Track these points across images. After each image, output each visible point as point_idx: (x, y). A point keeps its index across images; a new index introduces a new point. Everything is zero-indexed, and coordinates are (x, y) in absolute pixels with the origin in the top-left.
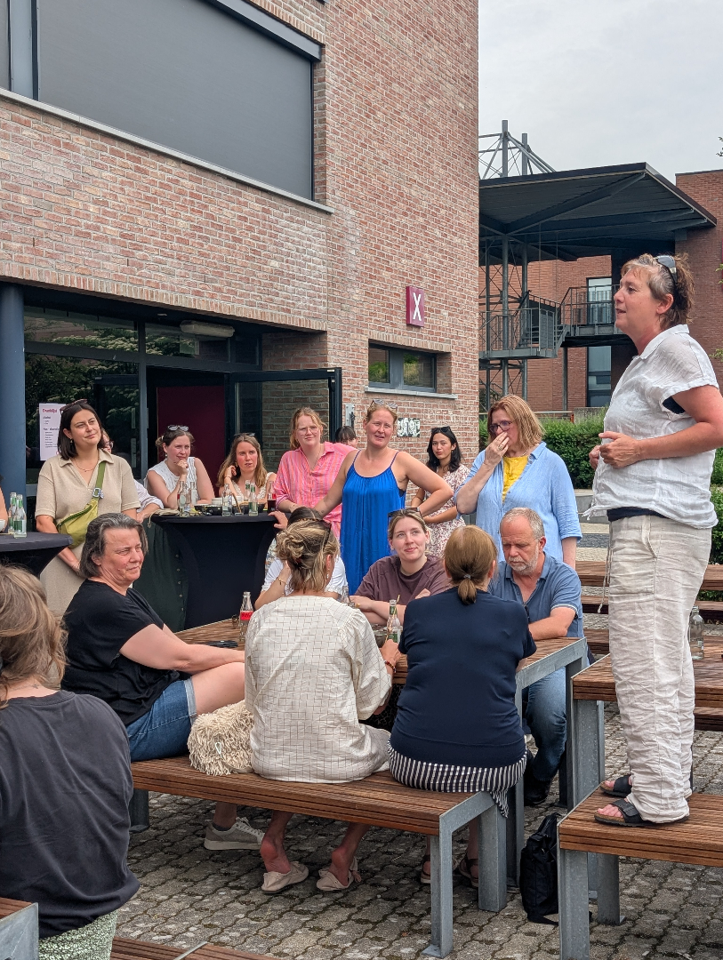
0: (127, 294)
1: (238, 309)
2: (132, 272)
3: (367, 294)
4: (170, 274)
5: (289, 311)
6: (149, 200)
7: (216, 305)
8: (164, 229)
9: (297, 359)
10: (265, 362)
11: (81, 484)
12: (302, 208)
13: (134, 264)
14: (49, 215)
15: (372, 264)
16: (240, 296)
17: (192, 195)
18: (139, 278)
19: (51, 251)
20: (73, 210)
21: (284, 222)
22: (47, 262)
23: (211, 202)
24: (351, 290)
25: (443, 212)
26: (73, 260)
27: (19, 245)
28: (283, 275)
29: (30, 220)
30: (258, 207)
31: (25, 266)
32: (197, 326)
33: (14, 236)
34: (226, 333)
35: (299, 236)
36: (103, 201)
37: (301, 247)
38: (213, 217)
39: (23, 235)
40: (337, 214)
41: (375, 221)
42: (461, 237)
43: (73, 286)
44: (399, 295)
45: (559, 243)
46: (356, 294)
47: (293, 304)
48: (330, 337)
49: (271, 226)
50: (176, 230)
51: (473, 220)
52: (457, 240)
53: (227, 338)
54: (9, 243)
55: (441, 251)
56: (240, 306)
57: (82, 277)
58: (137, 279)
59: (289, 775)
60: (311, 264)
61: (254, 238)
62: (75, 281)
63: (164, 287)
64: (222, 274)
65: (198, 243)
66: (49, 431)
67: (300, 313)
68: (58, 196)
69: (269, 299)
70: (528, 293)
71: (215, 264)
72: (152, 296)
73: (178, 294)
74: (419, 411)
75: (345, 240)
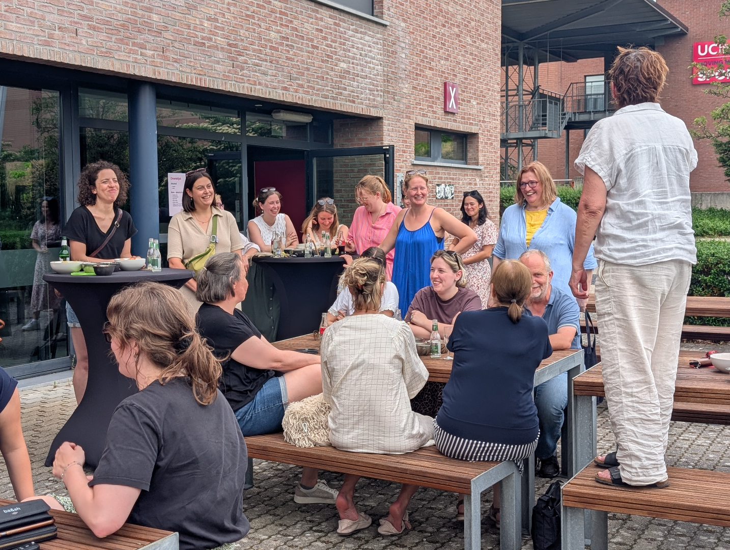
0: (232, 90)
1: (315, 101)
2: (236, 73)
3: (414, 88)
4: (265, 74)
5: (354, 102)
6: (249, 17)
7: (299, 98)
8: (260, 39)
9: (360, 139)
10: (335, 142)
11: (201, 232)
12: (364, 22)
13: (238, 66)
14: (174, 29)
15: (418, 65)
16: (317, 90)
17: (281, 13)
18: (242, 77)
19: (176, 57)
20: (192, 25)
21: (350, 33)
22: (173, 65)
23: (295, 18)
24: (402, 85)
25: (473, 23)
26: (192, 64)
27: (152, 52)
28: (350, 74)
29: (161, 33)
30: (331, 21)
31: (156, 68)
32: (285, 114)
33: (148, 46)
34: (306, 119)
35: (361, 44)
36: (214, 18)
37: (363, 52)
38: (296, 30)
39: (155, 45)
40: (391, 26)
41: (421, 31)
42: (487, 43)
43: (192, 84)
44: (439, 89)
45: (563, 48)
46: (406, 88)
47: (358, 96)
48: (385, 122)
49: (340, 36)
50: (269, 40)
51: (496, 30)
52: (484, 46)
53: (307, 123)
54: (144, 51)
55: (471, 54)
56: (318, 98)
57: (199, 77)
58: (240, 78)
59: (357, 448)
60: (371, 65)
61: (327, 45)
62: (194, 80)
63: (260, 84)
64: (304, 73)
65: (285, 50)
66: (175, 194)
67: (362, 103)
68: (181, 15)
69: (338, 92)
70: (538, 87)
71: (298, 66)
72: (251, 91)
73: (271, 90)
74: (453, 179)
75: (397, 46)
